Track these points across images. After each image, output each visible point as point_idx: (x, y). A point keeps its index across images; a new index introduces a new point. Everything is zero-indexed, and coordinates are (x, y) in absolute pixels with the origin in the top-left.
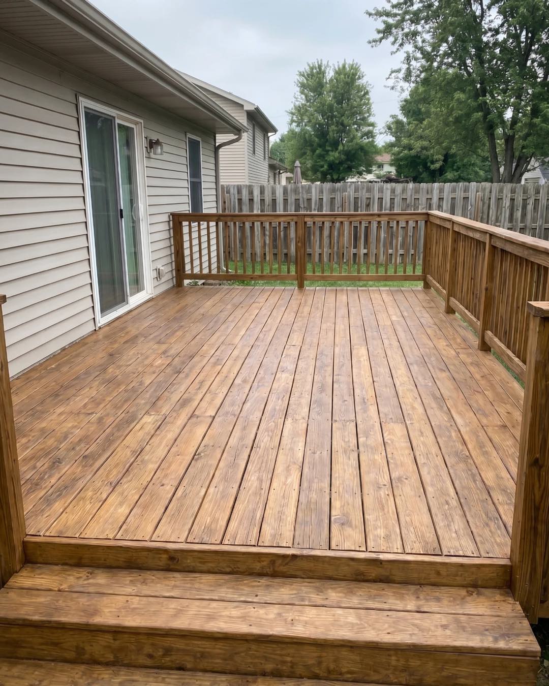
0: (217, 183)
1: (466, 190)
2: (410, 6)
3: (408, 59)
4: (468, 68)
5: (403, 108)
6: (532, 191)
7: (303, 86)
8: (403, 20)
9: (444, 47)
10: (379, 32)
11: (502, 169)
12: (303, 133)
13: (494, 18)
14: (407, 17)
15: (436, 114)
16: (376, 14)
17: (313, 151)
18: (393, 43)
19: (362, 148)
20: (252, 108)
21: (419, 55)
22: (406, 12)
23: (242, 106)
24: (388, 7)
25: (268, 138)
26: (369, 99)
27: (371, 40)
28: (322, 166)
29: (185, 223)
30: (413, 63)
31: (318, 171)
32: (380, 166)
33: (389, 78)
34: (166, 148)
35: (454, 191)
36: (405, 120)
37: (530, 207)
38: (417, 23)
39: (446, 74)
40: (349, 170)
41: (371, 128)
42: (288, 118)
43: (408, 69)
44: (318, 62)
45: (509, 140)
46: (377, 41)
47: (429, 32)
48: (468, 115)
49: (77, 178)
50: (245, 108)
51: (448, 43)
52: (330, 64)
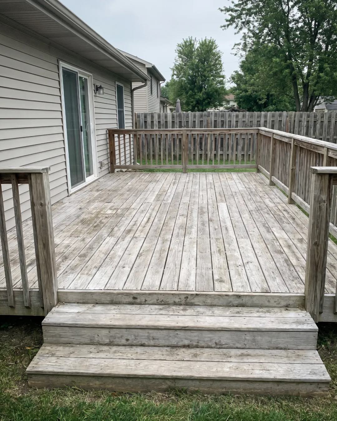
0: (132, 112)
1: (280, 116)
2: (245, 6)
3: (245, 37)
4: (281, 43)
5: (242, 67)
6: (319, 117)
7: (180, 52)
8: (241, 14)
9: (266, 31)
10: (227, 21)
11: (301, 104)
12: (181, 82)
13: (295, 13)
14: (244, 12)
15: (262, 70)
16: (225, 10)
17: (187, 93)
18: (236, 28)
19: (216, 91)
20: (150, 66)
21: (251, 35)
22: (243, 9)
23: (145, 65)
24: (232, 6)
25: (160, 84)
26: (220, 61)
27: (222, 25)
28: (192, 102)
29: (116, 135)
30: (248, 39)
31: (190, 104)
32: (228, 102)
33: (233, 49)
34: (105, 90)
35: (273, 116)
36: (243, 74)
37: (318, 126)
38: (250, 16)
39: (267, 46)
40: (209, 104)
41: (222, 79)
42: (171, 73)
43: (245, 43)
44: (189, 39)
45: (306, 86)
46: (225, 26)
47: (257, 21)
48: (281, 71)
49: (58, 107)
50: (147, 66)
51: (268, 28)
52: (197, 39)
